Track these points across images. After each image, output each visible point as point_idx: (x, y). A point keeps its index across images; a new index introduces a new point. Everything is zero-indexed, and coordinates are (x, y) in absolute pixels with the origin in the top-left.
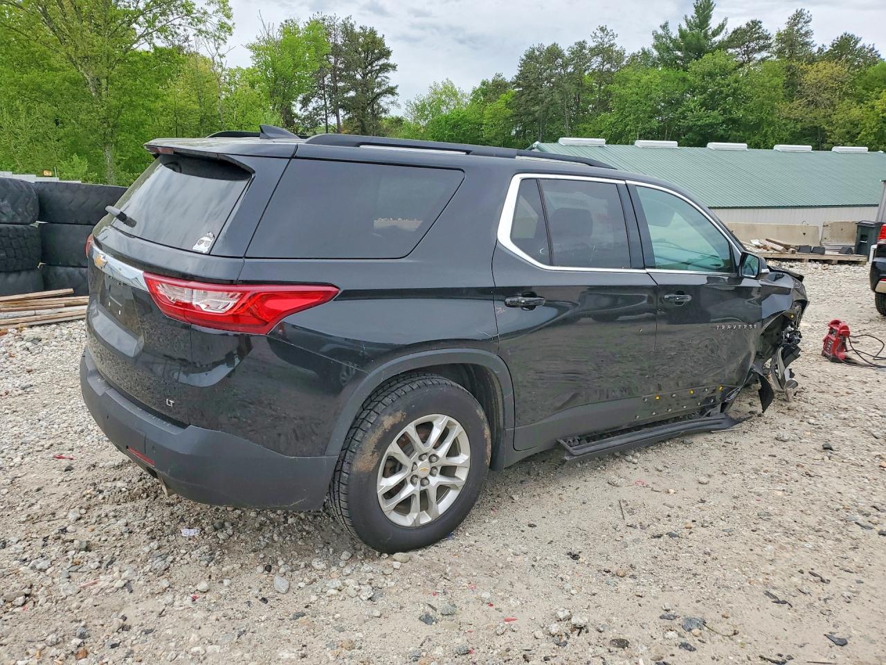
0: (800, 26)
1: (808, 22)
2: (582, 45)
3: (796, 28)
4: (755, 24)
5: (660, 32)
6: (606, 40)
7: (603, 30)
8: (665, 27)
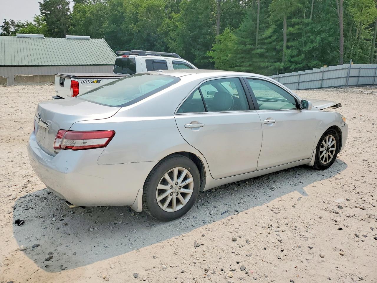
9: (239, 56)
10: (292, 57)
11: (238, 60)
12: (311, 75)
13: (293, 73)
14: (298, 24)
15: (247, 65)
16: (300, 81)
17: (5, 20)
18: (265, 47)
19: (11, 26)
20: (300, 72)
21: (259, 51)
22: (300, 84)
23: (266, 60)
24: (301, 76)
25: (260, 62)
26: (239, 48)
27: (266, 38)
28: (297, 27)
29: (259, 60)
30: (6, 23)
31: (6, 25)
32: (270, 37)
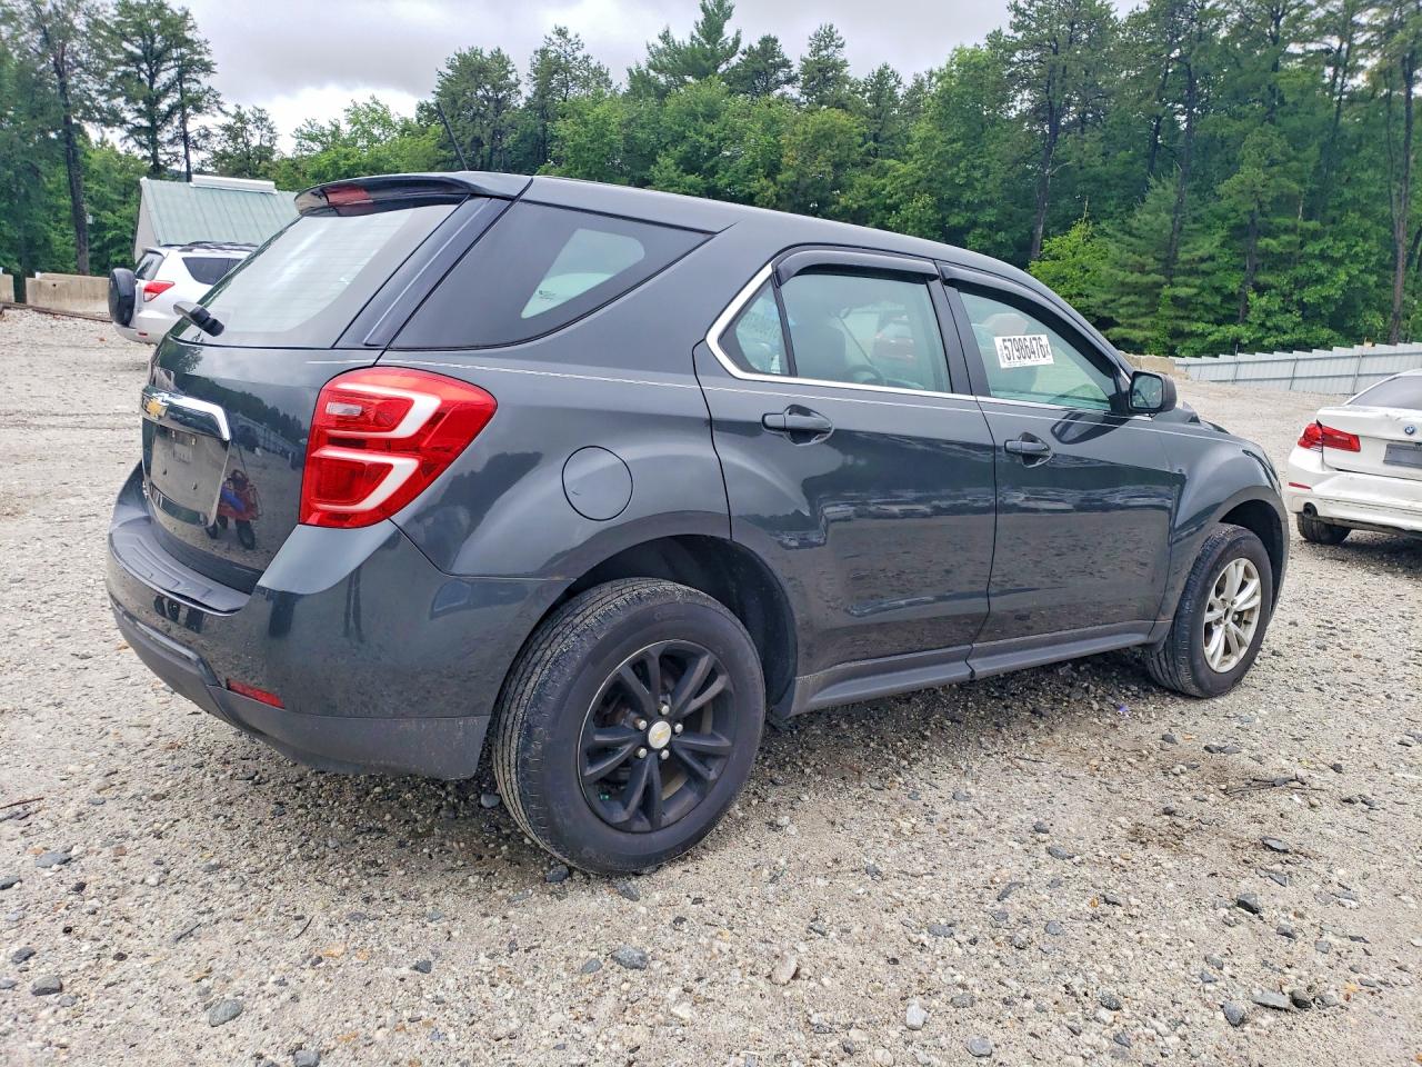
0: (830, 50)
1: (842, 46)
2: (544, 52)
3: (824, 53)
4: (769, 44)
5: (661, 45)
6: (569, 49)
7: (561, 33)
8: (665, 37)
9: (1125, 300)
10: (1269, 314)
11: (1121, 311)
12: (1327, 362)
13: (1278, 355)
14: (1287, 230)
15: (1145, 325)
16: (1297, 375)
17: (239, 107)
18: (1198, 282)
19: (250, 127)
20: (1297, 354)
21: (1183, 292)
22: (1296, 382)
23: (1195, 315)
24: (1300, 364)
25: (1177, 318)
26: (1127, 280)
27: (1202, 260)
28: (1285, 238)
29: (1177, 314)
30: (240, 117)
31: (239, 125)
32: (1212, 258)
